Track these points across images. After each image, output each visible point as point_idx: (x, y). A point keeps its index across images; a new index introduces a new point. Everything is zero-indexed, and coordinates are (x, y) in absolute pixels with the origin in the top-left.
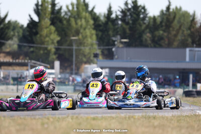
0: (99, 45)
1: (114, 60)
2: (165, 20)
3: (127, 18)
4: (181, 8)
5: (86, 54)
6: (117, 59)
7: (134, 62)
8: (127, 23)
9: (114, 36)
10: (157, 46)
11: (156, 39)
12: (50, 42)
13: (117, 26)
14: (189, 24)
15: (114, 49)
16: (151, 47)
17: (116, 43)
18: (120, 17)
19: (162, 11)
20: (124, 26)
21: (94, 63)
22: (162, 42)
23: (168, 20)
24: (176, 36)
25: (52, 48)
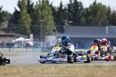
3: (71, 9)
4: (101, 3)
5: (48, 29)
6: (66, 33)
8: (71, 12)
9: (64, 19)
11: (88, 21)
12: (27, 23)
13: (65, 14)
14: (107, 12)
15: (64, 27)
16: (86, 26)
17: (65, 23)
18: (67, 8)
19: (91, 5)
20: (70, 14)
21: (52, 35)
22: (91, 23)
23: (95, 10)
24: (99, 19)
25: (28, 26)
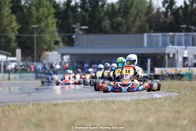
0: (59, 33)
1: (75, 47)
2: (123, 7)
3: (86, 5)
5: (47, 41)
6: (77, 46)
7: (94, 48)
8: (87, 11)
9: (74, 23)
10: (116, 32)
11: (115, 25)
12: (10, 30)
13: (76, 14)
14: (146, 10)
15: (74, 36)
16: (111, 33)
17: (76, 30)
18: (79, 4)
20: (84, 13)
21: (55, 50)
22: (120, 28)
23: (126, 6)
24: (134, 22)
25: (13, 36)
